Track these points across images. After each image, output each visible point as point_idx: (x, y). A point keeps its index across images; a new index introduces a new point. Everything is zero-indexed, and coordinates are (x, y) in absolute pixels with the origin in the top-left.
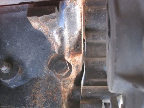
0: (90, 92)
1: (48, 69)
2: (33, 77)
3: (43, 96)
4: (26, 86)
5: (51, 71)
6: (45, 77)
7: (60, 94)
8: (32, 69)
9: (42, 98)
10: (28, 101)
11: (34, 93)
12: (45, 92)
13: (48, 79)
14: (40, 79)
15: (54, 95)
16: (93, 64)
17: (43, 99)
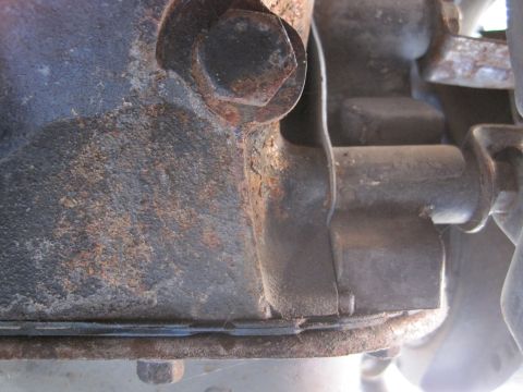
0: (375, 183)
1: (155, 66)
2: (54, 117)
3: (131, 231)
4: (17, 178)
5: (173, 75)
6: (137, 116)
7: (239, 209)
8: (45, 71)
9: (128, 240)
10: (45, 263)
11: (73, 212)
12: (142, 203)
13: (156, 126)
14: (103, 130)
15: (201, 216)
16: (353, 23)
17: (136, 243)
